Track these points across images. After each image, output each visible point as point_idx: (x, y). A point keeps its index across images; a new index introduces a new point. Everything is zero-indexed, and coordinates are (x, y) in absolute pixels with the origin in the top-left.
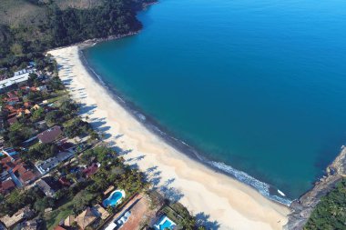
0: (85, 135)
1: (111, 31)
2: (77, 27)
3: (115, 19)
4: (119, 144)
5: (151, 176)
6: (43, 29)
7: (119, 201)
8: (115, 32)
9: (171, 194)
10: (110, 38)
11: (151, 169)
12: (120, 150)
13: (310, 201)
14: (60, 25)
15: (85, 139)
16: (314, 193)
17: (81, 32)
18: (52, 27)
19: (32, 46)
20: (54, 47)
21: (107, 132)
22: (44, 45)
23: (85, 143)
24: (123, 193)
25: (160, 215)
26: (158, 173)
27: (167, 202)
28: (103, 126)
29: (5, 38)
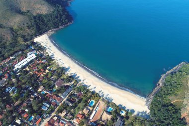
0: (72, 81)
1: (60, 24)
2: (44, 24)
3: (61, 18)
4: (85, 83)
5: (101, 94)
6: (29, 27)
7: (94, 104)
8: (62, 25)
9: (109, 99)
10: (60, 27)
11: (100, 92)
12: (87, 86)
13: (152, 96)
14: (37, 24)
15: (72, 83)
16: (153, 93)
17: (46, 27)
18: (33, 26)
19: (26, 37)
20: (36, 36)
21: (79, 79)
22: (32, 36)
23: (73, 84)
24: (94, 101)
25: (108, 107)
26: (103, 93)
27: (109, 102)
28: (76, 76)
29: (13, 35)
